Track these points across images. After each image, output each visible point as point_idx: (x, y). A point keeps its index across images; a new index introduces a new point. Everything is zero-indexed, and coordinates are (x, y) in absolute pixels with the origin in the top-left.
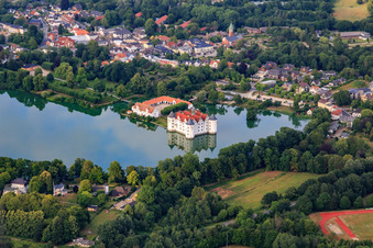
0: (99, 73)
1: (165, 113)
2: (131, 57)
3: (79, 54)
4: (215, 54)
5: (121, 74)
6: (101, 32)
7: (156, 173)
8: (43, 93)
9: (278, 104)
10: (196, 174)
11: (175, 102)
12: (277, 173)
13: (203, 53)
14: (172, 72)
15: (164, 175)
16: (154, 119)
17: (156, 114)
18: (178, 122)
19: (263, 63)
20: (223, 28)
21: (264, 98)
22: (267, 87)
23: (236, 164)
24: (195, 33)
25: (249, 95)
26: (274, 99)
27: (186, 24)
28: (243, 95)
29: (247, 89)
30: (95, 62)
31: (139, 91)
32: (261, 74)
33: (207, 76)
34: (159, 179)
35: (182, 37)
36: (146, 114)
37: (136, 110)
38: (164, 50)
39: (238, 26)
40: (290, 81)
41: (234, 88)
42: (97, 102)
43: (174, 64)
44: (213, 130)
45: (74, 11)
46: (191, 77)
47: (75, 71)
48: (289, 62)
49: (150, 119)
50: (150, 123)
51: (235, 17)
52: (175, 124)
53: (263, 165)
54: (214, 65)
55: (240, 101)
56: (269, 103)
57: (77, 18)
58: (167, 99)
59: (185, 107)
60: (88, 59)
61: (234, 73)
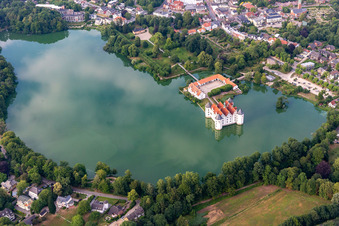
0: (181, 42)
1: (212, 95)
2: (215, 26)
4: (280, 25)
5: (197, 46)
8: (134, 60)
9: (306, 92)
11: (225, 83)
12: (271, 189)
14: (238, 45)
16: (200, 101)
17: (203, 96)
18: (212, 111)
19: (311, 41)
21: (300, 81)
22: (305, 69)
28: (284, 76)
29: (288, 70)
31: (204, 65)
32: (305, 55)
33: (263, 53)
35: (263, 5)
36: (195, 95)
38: (243, 19)
40: (325, 66)
41: (278, 68)
42: (166, 75)
43: (242, 37)
44: (240, 121)
46: (247, 55)
48: (332, 43)
49: (197, 100)
52: (209, 113)
53: (262, 180)
54: (272, 42)
55: (278, 83)
56: (299, 90)
58: (220, 77)
59: (231, 88)
60: (181, 26)
61: (283, 53)
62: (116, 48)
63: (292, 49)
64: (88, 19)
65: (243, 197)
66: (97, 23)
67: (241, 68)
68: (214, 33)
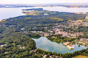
0: (60, 38)
3: (58, 35)
5: (63, 38)
6: (62, 32)
7: (64, 55)
8: (53, 40)
9: (83, 44)
10: (70, 56)
11: (69, 43)
12: (82, 56)
13: (74, 36)
14: (70, 38)
17: (66, 45)
19: (82, 37)
20: (77, 32)
21: (81, 43)
22: (82, 41)
23: (76, 54)
24: (73, 33)
25: (79, 42)
26: (82, 43)
27: (73, 31)
28: (78, 42)
30: (60, 36)
31: (65, 41)
32: (81, 39)
33: (74, 39)
35: (72, 33)
37: (64, 44)
38: (69, 35)
39: (79, 32)
40: (85, 41)
41: (77, 41)
42: (59, 42)
43: (70, 37)
44: (73, 48)
45: (60, 29)
46: (72, 39)
47: (57, 37)
48: (85, 38)
51: (79, 31)
52: (68, 46)
53: (80, 54)
54: (75, 38)
55: (78, 43)
56: (82, 44)
57: (60, 30)
58: (68, 42)
59: (70, 44)
60: (59, 36)
62: (50, 39)
63: (79, 39)
64: (43, 35)
65: (77, 57)
66: (45, 36)
67: (71, 41)
68: (65, 37)
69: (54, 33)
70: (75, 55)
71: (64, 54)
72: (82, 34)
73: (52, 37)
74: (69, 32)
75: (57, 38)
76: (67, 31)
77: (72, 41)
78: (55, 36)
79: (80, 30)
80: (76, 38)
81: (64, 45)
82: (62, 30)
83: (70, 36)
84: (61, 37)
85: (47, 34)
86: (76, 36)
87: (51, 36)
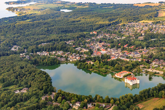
0: (107, 63)
1: (125, 76)
2: (116, 58)
3: (102, 58)
4: (140, 56)
5: (113, 64)
6: (109, 50)
7: (119, 100)
8: (91, 70)
9: (158, 73)
10: (132, 100)
11: (128, 73)
12: (158, 99)
13: (137, 56)
14: (127, 63)
15: (122, 101)
16: (121, 79)
17: (122, 77)
18: (128, 80)
19: (154, 59)
20: (143, 48)
21: (154, 71)
22: (155, 67)
23: (145, 96)
24: (135, 50)
25: (150, 70)
26: (157, 71)
27: (133, 47)
28: (148, 70)
29: (149, 68)
30: (106, 60)
31: (118, 69)
32: (154, 63)
33: (138, 64)
34: (120, 102)
35: (131, 51)
36: (119, 77)
37: (116, 76)
38: (126, 55)
39: (147, 47)
40: (162, 65)
41: (145, 68)
42: (105, 73)
43: (128, 60)
44: (138, 83)
45: (102, 44)
46: (132, 64)
47: (100, 63)
48: (162, 59)
49: (120, 79)
50: (120, 80)
51: (146, 44)
52: (127, 81)
53: (153, 96)
54: (140, 60)
55: (147, 72)
56: (156, 73)
57: (103, 45)
58: (125, 71)
59: (131, 74)
60: (104, 59)
61: (145, 63)
62: (82, 67)
63: (148, 62)
64: (67, 60)
66: (71, 61)
67: (131, 69)
68: (117, 60)
69: (92, 53)
70: (144, 98)
71: (120, 97)
72: (153, 51)
73: (88, 63)
74: (124, 49)
75: (98, 64)
76: (120, 47)
77: (133, 68)
78: (95, 59)
79: (148, 43)
80: (142, 61)
81: (116, 78)
82: (109, 45)
83: (127, 58)
84: (109, 60)
85: (74, 57)
86: (142, 56)
87: (84, 61)
